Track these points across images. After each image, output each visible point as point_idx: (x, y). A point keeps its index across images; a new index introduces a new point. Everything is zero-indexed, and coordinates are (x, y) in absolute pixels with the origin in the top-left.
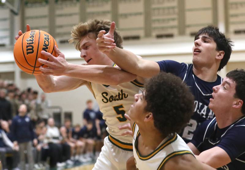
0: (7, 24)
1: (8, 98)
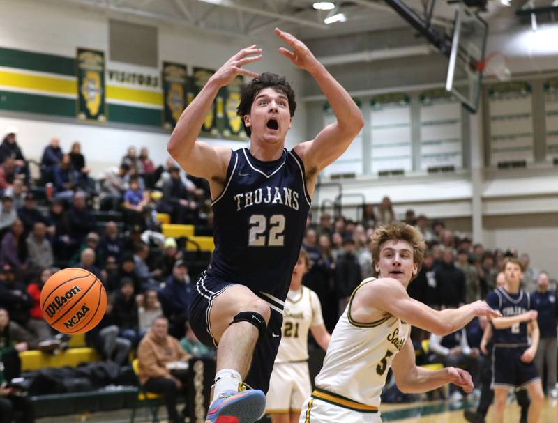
0: (456, 131)
1: (457, 265)
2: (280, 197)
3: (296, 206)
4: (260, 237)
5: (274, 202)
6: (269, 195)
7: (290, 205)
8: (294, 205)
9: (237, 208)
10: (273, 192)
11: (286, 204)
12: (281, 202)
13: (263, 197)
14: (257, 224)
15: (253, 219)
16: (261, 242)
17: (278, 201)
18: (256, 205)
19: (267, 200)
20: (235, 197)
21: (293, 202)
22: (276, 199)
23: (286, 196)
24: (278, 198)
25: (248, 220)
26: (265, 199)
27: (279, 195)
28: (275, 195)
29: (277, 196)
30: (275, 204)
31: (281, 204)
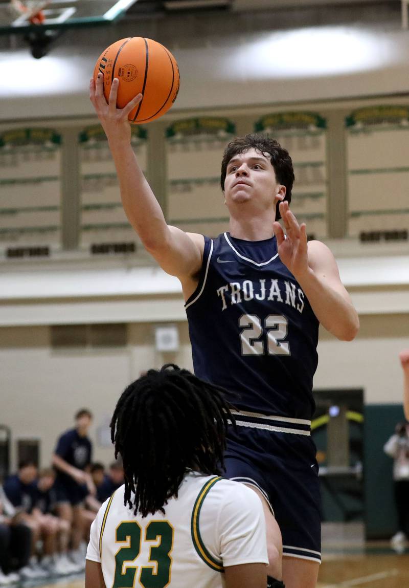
2: (278, 293)
3: (300, 307)
4: (256, 343)
5: (271, 298)
6: (263, 290)
7: (294, 305)
8: (298, 305)
9: (222, 307)
10: (268, 286)
11: (288, 302)
12: (280, 299)
13: (255, 293)
14: (250, 327)
15: (244, 320)
16: (256, 350)
17: (275, 297)
18: (246, 301)
19: (260, 296)
20: (218, 291)
21: (297, 301)
22: (272, 293)
23: (287, 293)
24: (275, 294)
25: (237, 322)
26: (257, 296)
27: (278, 290)
28: (272, 289)
29: (275, 291)
30: (271, 301)
31: (280, 302)
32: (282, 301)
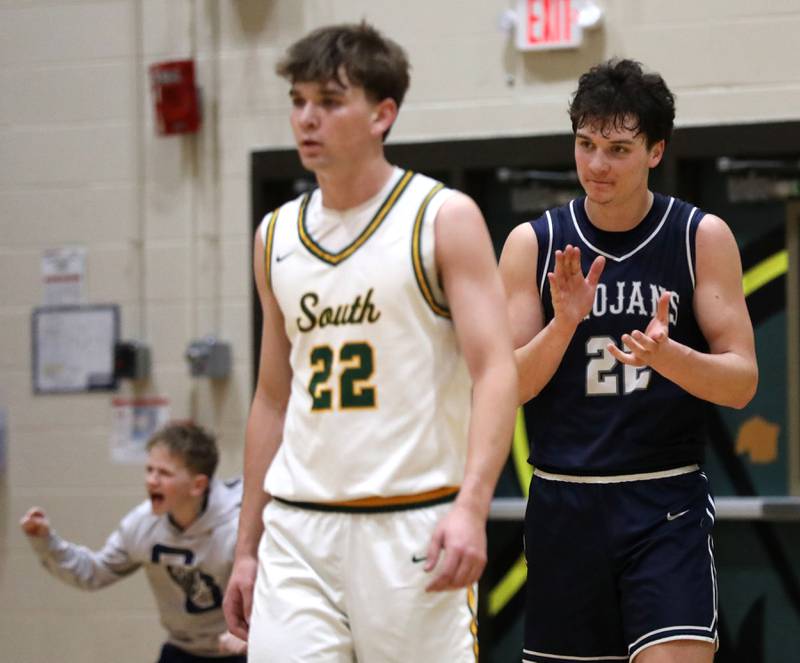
2: (640, 304)
3: (674, 319)
4: (607, 378)
5: (630, 310)
6: (621, 298)
10: (628, 291)
12: (643, 312)
13: (609, 304)
14: (600, 355)
15: (593, 346)
16: (610, 386)
17: (637, 309)
18: (596, 318)
19: (617, 308)
22: (633, 303)
23: (654, 301)
24: (637, 304)
25: (584, 348)
26: (612, 308)
27: (641, 299)
28: (633, 298)
29: (637, 300)
30: (630, 314)
31: (643, 315)
32: (645, 313)
